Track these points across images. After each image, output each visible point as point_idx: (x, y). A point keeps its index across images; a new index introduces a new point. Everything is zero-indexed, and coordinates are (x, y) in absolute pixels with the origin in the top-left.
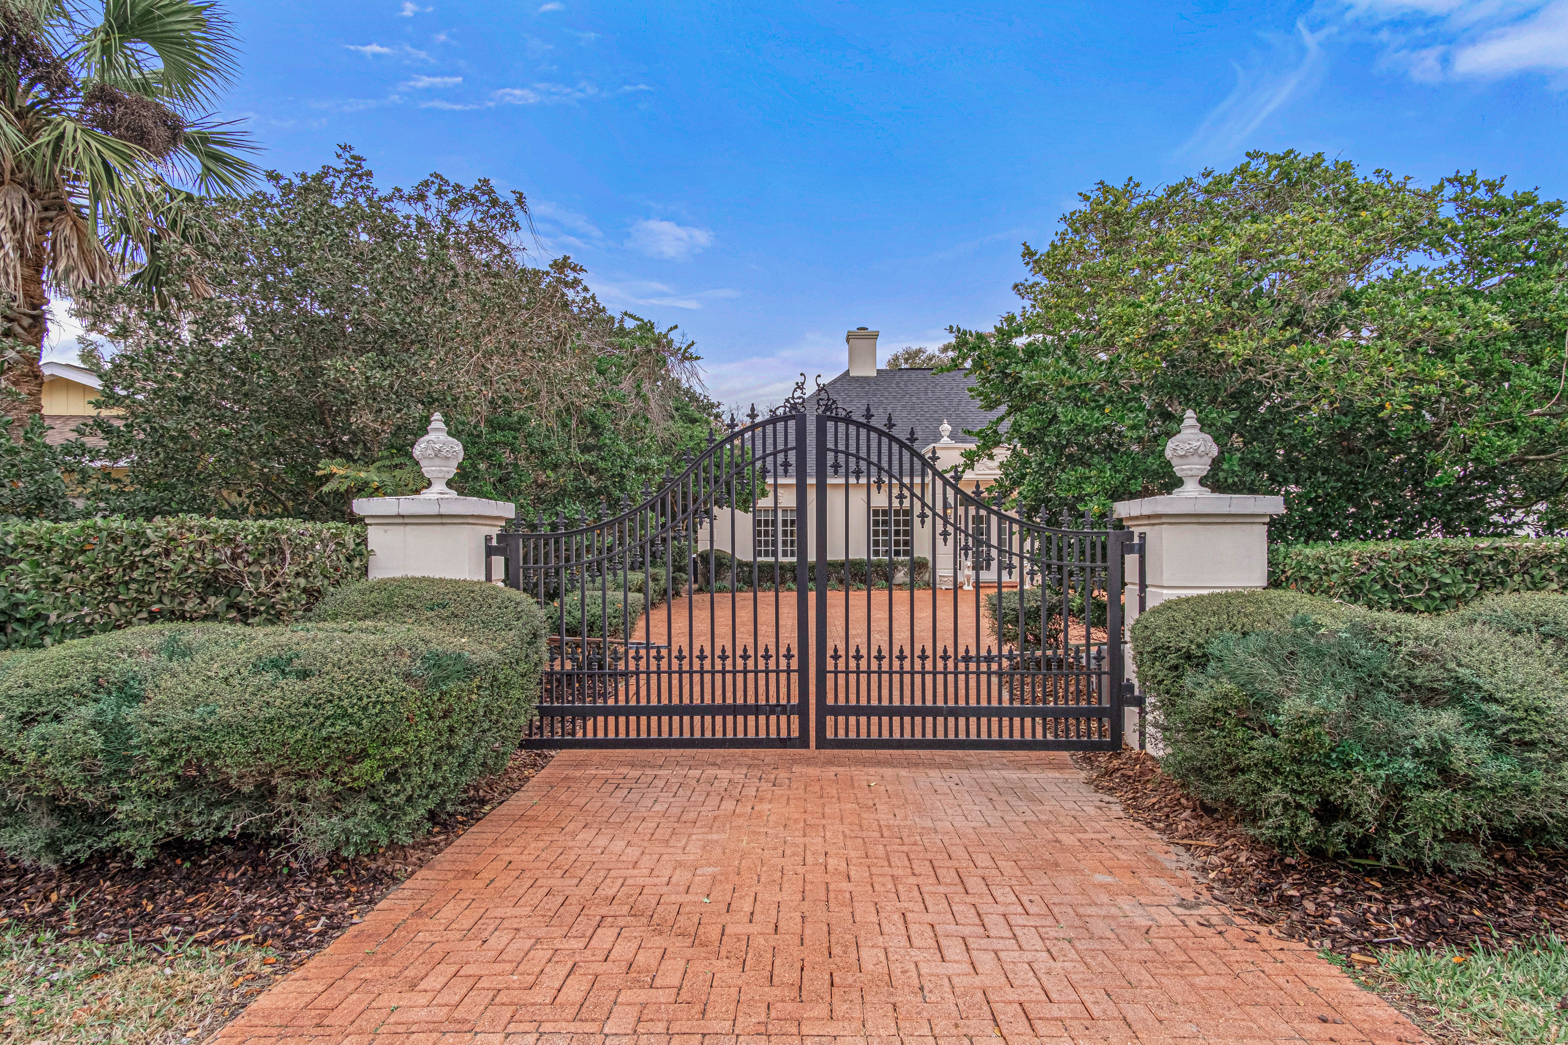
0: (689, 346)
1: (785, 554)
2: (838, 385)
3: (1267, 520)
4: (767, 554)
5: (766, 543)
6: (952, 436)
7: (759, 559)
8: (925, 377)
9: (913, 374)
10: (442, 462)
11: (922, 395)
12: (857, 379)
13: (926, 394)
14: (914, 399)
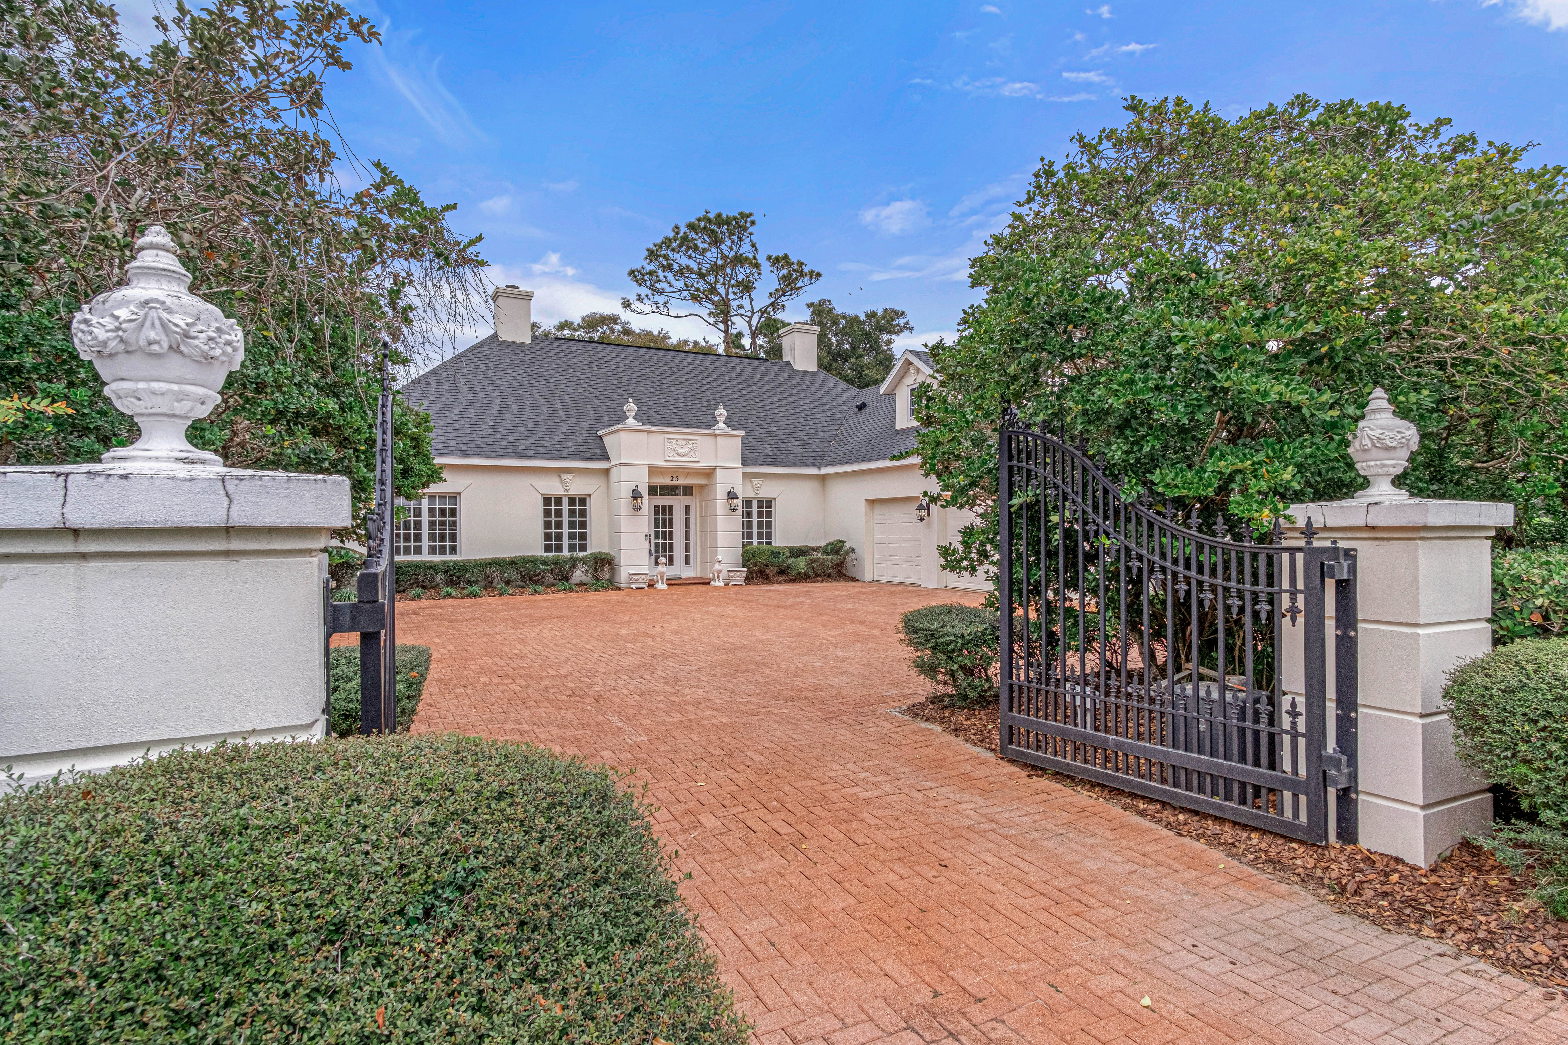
0: (472, 243)
1: (432, 550)
2: (485, 349)
3: (1493, 533)
4: (407, 551)
5: (407, 538)
6: (637, 417)
7: (397, 558)
8: (586, 349)
9: (574, 346)
10: (189, 371)
11: (586, 369)
12: (508, 344)
13: (591, 368)
14: (578, 373)
